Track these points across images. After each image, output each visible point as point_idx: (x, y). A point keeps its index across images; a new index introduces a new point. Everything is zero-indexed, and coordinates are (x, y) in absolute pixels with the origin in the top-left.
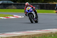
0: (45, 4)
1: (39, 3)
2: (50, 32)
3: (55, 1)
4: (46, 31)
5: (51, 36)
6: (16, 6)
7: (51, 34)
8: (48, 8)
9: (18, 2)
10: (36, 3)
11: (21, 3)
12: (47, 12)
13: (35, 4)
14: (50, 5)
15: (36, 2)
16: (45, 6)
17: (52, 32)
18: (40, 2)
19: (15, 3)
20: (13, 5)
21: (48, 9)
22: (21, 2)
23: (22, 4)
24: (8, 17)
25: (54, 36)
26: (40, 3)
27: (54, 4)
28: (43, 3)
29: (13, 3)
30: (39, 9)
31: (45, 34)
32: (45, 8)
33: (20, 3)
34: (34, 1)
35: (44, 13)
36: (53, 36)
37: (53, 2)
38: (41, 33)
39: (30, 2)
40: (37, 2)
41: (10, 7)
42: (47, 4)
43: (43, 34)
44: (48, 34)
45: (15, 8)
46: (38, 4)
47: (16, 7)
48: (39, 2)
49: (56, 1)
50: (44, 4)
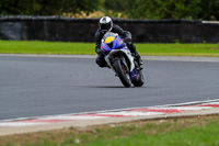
0: (45, 18)
1: (23, 17)
2: (68, 126)
3: (83, 9)
4: (51, 121)
5: (72, 142)
7: (71, 134)
8: (57, 35)
10: (11, 17)
12: (53, 51)
13: (8, 20)
14: (63, 21)
15: (9, 12)
16: (46, 28)
17: (74, 126)
18: (28, 12)
21: (57, 40)
25: (85, 140)
27: (81, 17)
28: (40, 17)
30: (22, 39)
31: (48, 133)
32: (47, 35)
36: (78, 141)
37: (75, 12)
38: (31, 131)
40: (16, 13)
42: (53, 20)
43: (40, 136)
44: (61, 134)
46: (19, 20)
48: (24, 11)
49: (86, 7)
50: (42, 20)
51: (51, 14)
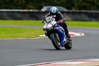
6: (71, 15)
9: (75, 8)
11: (81, 11)
19: (69, 11)
22: (80, 9)
23: (81, 13)
29: (65, 10)
33: (78, 11)
39: (96, 8)
45: (70, 19)
47: (71, 17)
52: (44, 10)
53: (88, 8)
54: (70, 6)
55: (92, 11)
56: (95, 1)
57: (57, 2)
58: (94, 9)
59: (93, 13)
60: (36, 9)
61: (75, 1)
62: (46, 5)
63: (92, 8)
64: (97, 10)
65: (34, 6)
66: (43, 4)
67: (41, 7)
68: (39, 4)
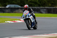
4: (53, 35)
8: (55, 12)
12: (54, 16)
13: (42, 8)
15: (43, 6)
19: (22, 7)
20: (20, 9)
24: (16, 21)
26: (47, 7)
29: (20, 7)
30: (46, 13)
32: (52, 12)
34: (41, 5)
35: (51, 18)
39: (37, 6)
41: (17, 11)
50: (51, 8)
51: (53, 7)
52: (7, 7)
53: (33, 6)
54: (23, 5)
55: (35, 7)
56: (37, 2)
57: (15, 2)
58: (36, 6)
59: (36, 9)
60: (3, 6)
61: (25, 2)
62: (9, 4)
63: (35, 6)
64: (38, 6)
65: (2, 5)
66: (7, 3)
67: (6, 5)
68: (5, 4)
